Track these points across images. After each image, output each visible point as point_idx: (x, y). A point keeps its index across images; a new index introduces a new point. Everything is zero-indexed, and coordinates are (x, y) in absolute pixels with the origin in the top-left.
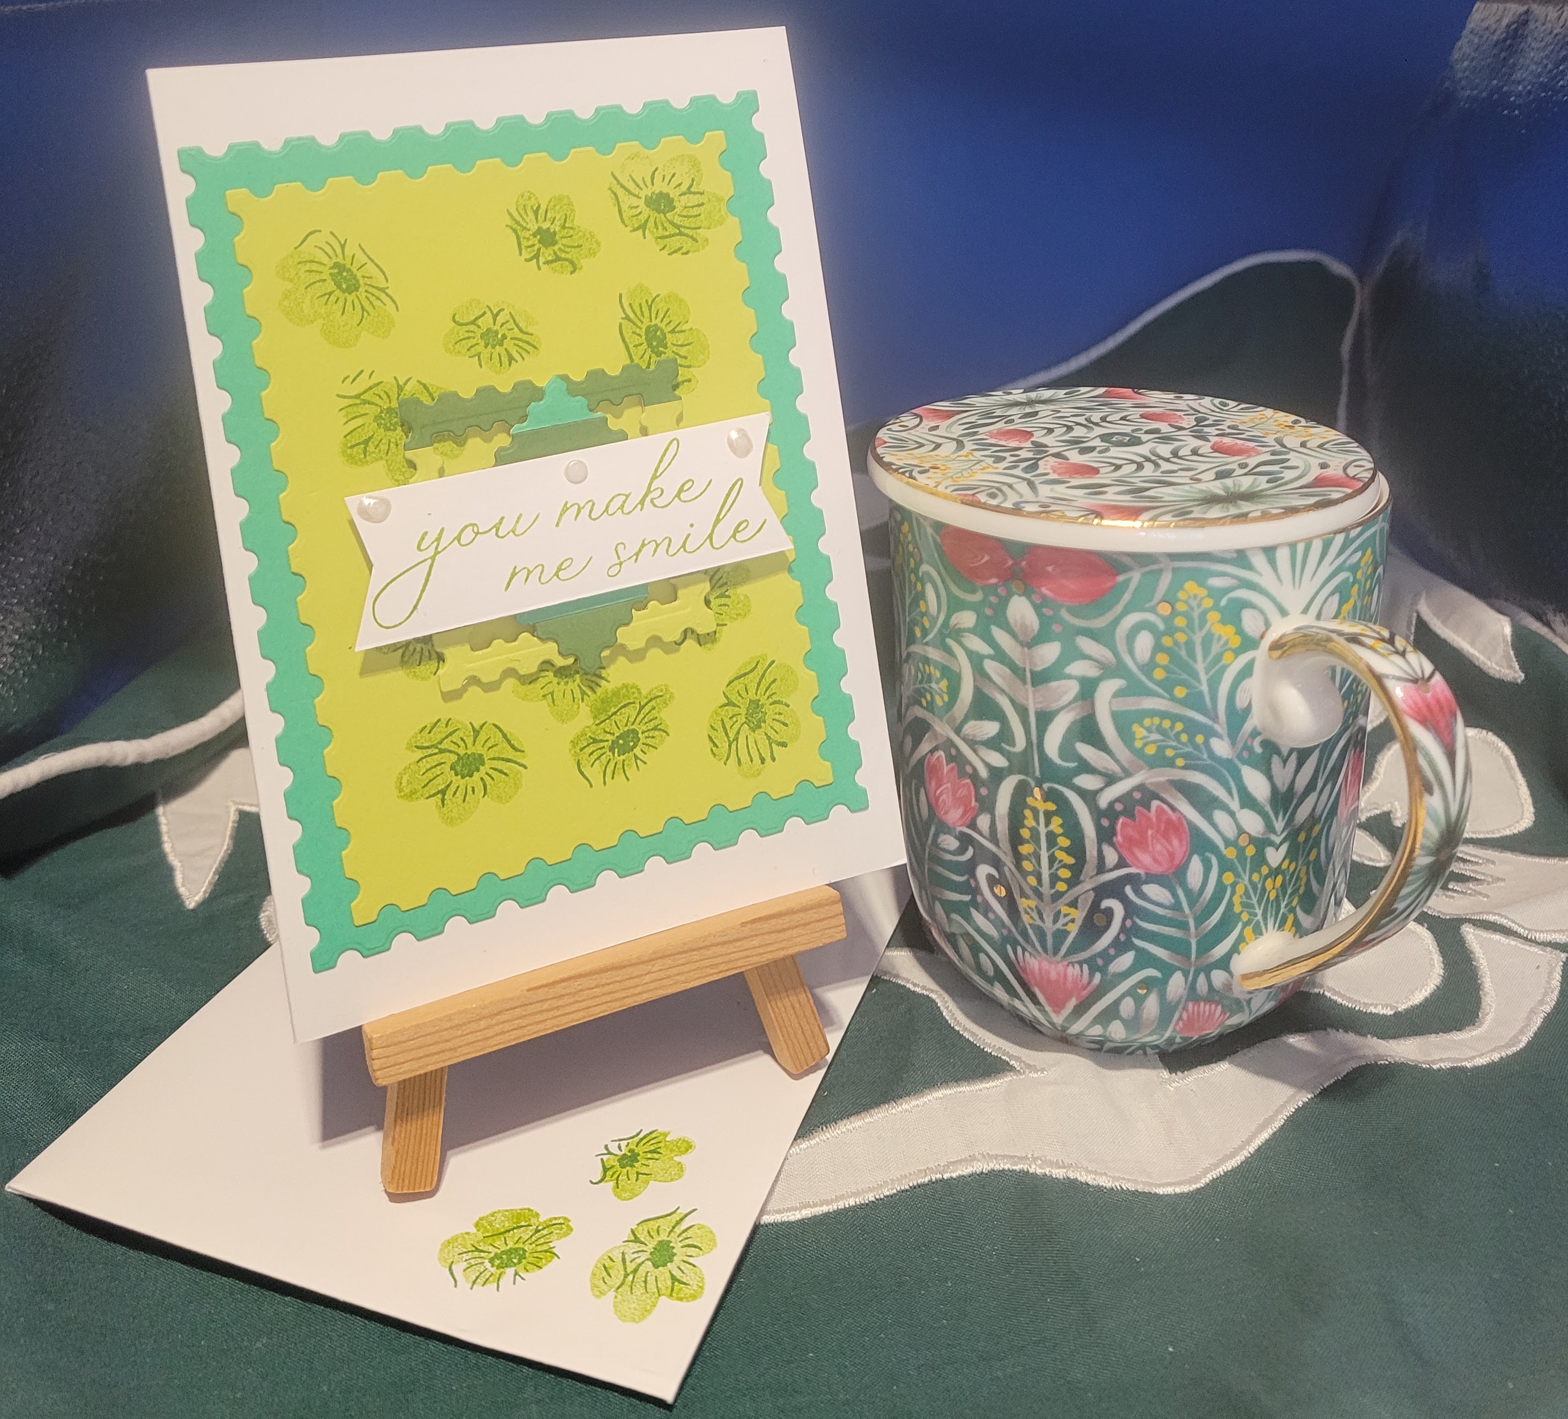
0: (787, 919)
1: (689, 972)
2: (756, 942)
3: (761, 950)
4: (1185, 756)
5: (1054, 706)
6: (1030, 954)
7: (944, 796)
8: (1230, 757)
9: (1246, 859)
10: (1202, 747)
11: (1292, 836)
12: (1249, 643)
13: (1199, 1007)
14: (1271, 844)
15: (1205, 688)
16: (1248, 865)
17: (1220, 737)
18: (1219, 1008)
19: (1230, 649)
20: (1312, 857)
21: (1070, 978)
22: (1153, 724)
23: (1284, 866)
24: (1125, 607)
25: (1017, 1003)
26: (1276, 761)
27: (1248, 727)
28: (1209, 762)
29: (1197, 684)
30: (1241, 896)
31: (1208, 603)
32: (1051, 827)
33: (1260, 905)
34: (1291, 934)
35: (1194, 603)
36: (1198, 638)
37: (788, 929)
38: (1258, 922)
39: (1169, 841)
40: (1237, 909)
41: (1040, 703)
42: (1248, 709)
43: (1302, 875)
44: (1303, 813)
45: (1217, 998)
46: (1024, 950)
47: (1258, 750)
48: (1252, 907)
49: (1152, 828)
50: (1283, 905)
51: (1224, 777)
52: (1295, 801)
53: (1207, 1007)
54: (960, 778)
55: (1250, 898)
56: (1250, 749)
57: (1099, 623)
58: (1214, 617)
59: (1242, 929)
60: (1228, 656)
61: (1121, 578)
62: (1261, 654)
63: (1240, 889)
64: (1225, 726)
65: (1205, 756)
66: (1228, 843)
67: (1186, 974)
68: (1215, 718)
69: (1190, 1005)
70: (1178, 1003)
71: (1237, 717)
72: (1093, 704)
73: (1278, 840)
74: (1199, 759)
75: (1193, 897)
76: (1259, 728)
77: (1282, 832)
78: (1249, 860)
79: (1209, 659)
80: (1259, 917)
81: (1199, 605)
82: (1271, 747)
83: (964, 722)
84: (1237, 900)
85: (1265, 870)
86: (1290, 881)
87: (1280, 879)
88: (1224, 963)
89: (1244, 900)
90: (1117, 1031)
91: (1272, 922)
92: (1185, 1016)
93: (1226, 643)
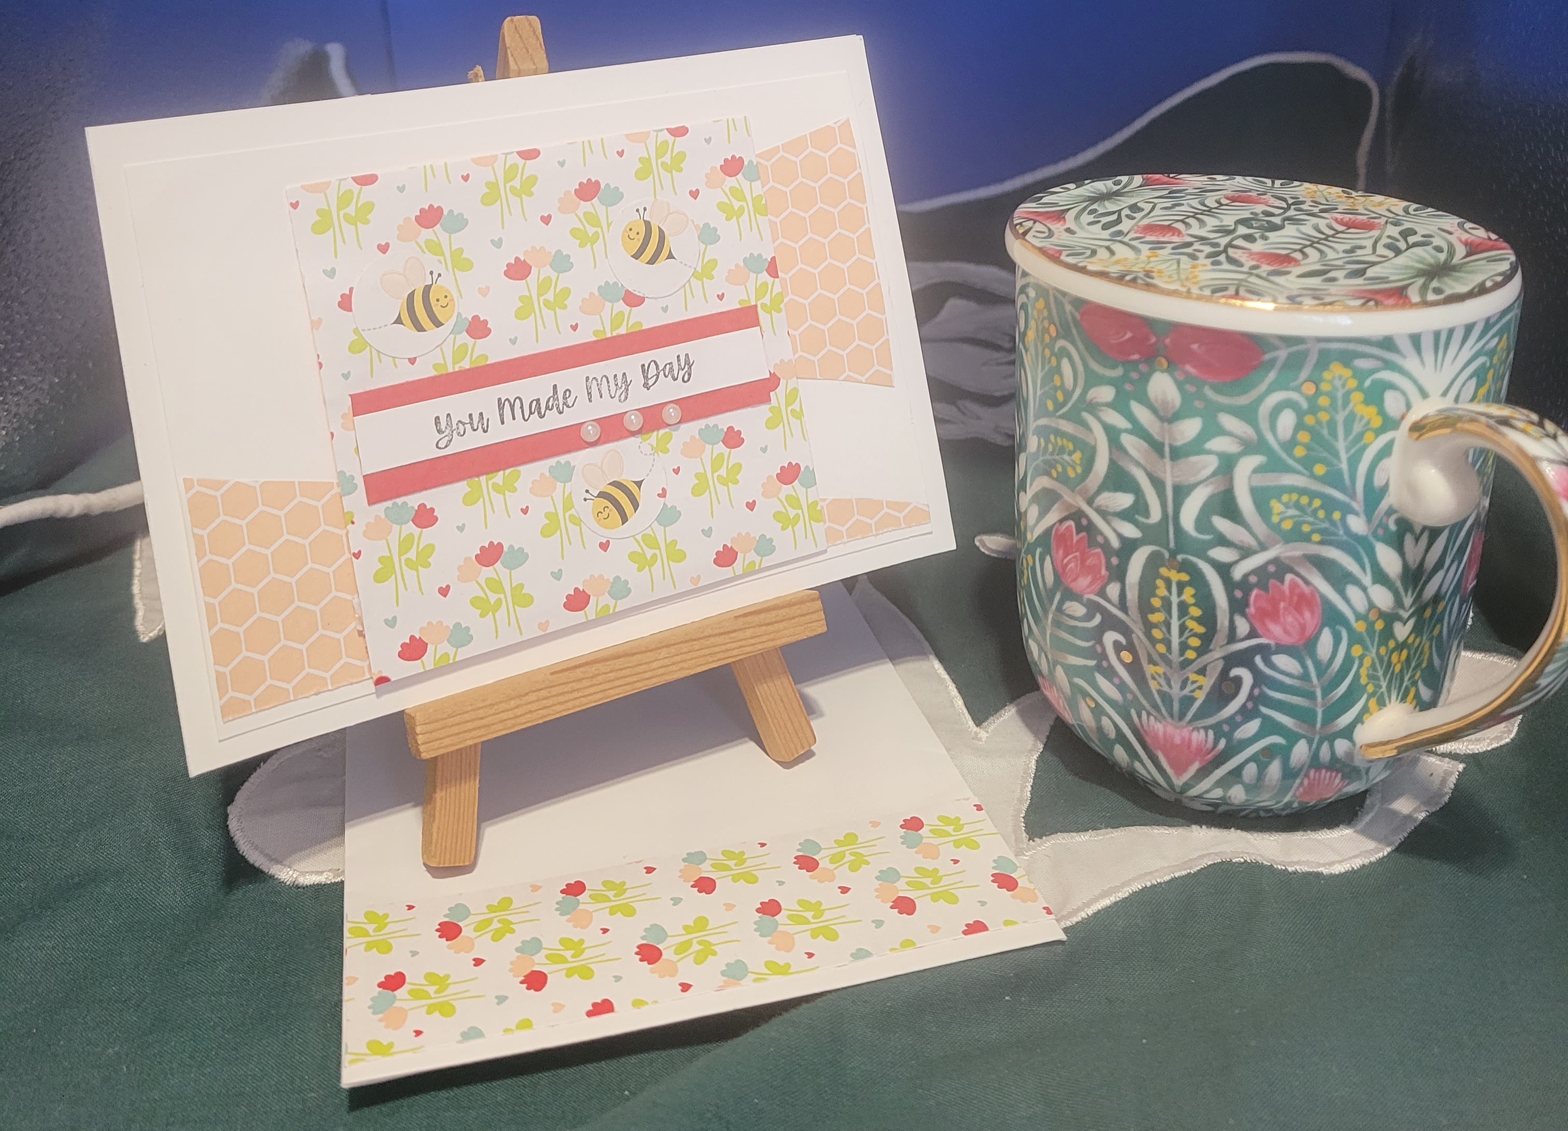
0: (774, 613)
1: (690, 660)
2: (749, 633)
3: (753, 641)
4: (1322, 532)
5: (1193, 480)
6: (1155, 718)
7: (1072, 565)
8: (1365, 534)
9: (1374, 632)
10: (1339, 524)
11: (1419, 612)
12: (1390, 424)
13: (1320, 773)
14: (1399, 618)
15: (1344, 466)
16: (1377, 639)
17: (1357, 514)
18: (1340, 775)
19: (1370, 429)
20: (1436, 632)
21: (1194, 743)
22: (1290, 500)
23: (1410, 641)
24: (1271, 384)
25: (1137, 765)
26: (1409, 540)
27: (1384, 505)
28: (1345, 538)
29: (1335, 461)
30: (1368, 670)
31: (1353, 383)
32: (1184, 597)
33: (1385, 675)
34: (1412, 706)
35: (1338, 383)
36: (1340, 417)
37: (777, 622)
38: (1382, 693)
39: (1301, 614)
40: (1364, 680)
41: (1178, 477)
42: (1385, 489)
43: (1426, 649)
44: (1430, 591)
45: (1338, 766)
46: (1149, 714)
47: (1393, 527)
48: (1377, 679)
49: (1284, 601)
50: (1406, 678)
51: (1358, 553)
52: (1424, 578)
53: (1329, 773)
54: (1090, 547)
55: (1375, 670)
56: (1386, 528)
57: (1243, 400)
58: (1357, 397)
59: (1368, 700)
60: (1369, 436)
61: (1267, 357)
62: (1401, 434)
63: (1367, 662)
64: (1362, 503)
65: (1341, 532)
66: (1359, 617)
67: (1310, 742)
68: (1353, 496)
69: (1312, 772)
70: (1301, 770)
71: (1374, 495)
72: (1231, 480)
73: (1405, 615)
74: (1334, 534)
75: (1322, 669)
76: (1395, 506)
77: (1411, 607)
78: (1377, 634)
79: (1351, 438)
80: (1384, 689)
81: (1344, 386)
82: (1405, 526)
83: (1099, 492)
84: (1363, 672)
85: (1392, 644)
86: (1415, 653)
87: (1405, 653)
88: (1348, 733)
89: (1371, 672)
90: (1237, 794)
91: (1396, 693)
92: (1306, 782)
93: (1368, 423)
